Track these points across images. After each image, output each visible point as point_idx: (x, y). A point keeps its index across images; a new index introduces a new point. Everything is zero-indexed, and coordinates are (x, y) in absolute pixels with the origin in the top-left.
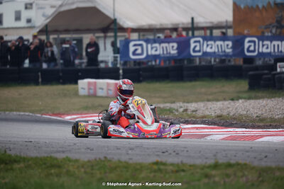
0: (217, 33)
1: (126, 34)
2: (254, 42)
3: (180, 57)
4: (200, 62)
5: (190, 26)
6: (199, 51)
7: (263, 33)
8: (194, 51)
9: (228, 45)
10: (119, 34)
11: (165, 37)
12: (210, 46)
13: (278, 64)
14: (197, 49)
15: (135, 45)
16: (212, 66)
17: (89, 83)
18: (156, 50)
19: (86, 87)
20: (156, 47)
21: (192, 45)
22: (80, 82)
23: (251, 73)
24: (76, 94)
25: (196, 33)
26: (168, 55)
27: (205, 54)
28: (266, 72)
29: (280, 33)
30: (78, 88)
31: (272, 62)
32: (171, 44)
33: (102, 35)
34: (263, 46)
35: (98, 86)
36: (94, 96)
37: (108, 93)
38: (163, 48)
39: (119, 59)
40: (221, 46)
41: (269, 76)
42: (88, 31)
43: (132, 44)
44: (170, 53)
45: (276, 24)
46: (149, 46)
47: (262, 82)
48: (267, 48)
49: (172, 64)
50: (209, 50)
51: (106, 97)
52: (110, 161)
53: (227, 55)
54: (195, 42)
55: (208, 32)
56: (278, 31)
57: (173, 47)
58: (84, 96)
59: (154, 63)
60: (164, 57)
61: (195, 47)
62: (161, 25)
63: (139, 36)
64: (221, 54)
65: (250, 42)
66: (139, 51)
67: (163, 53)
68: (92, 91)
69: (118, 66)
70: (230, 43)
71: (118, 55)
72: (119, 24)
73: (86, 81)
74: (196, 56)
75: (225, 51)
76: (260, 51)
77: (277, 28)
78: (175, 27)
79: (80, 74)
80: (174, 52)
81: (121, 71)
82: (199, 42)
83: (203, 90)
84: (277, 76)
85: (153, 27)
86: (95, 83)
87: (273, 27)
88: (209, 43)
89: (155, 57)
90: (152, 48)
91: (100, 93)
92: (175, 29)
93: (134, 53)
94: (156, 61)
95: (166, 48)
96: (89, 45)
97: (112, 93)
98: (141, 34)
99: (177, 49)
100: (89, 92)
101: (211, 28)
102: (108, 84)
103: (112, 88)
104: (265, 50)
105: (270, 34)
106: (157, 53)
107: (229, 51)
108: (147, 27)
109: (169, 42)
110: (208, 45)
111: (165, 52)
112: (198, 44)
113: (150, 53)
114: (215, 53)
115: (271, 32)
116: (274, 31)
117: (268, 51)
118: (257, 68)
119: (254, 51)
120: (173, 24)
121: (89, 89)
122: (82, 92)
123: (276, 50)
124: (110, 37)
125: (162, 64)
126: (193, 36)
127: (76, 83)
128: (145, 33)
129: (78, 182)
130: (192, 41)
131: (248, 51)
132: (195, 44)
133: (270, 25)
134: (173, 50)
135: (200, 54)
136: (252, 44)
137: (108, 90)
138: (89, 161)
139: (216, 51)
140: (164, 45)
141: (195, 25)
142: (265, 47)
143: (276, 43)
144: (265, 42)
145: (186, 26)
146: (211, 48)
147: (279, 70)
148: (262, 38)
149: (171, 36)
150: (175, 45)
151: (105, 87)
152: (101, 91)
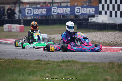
0: (63, 5)
1: (24, 5)
2: (79, 9)
3: (48, 15)
4: (56, 17)
5: (51, 2)
6: (56, 12)
7: (83, 5)
8: (53, 12)
9: (68, 10)
10: (21, 5)
11: (41, 6)
12: (60, 10)
13: (90, 18)
14: (55, 11)
15: (28, 10)
16: (61, 19)
17: (8, 26)
18: (37, 12)
19: (7, 28)
20: (37, 11)
21: (53, 10)
22: (4, 25)
23: (78, 22)
24: (3, 30)
25: (54, 5)
26: (42, 14)
27: (58, 14)
28: (84, 21)
29: (90, 5)
30: (3, 28)
31: (87, 17)
32: (44, 10)
33: (14, 5)
34: (83, 10)
36: (11, 31)
37: (16, 30)
38: (40, 11)
39: (21, 16)
40: (65, 10)
41: (86, 23)
42: (8, 3)
43: (26, 9)
44: (43, 13)
45: (88, 1)
46: (34, 10)
47: (83, 26)
48: (85, 11)
49: (44, 18)
50: (60, 12)
51: (16, 32)
52: (17, 59)
53: (67, 14)
54: (54, 8)
55: (59, 4)
56: (89, 4)
57: (44, 11)
58: (6, 32)
59: (36, 18)
60: (40, 15)
61: (54, 11)
62: (39, 1)
63: (30, 6)
64: (65, 14)
65: (77, 8)
66: (30, 12)
67: (40, 13)
68: (9, 30)
69: (21, 18)
70: (69, 9)
71: (21, 14)
72: (21, 1)
73: (7, 25)
74: (54, 15)
75: (67, 13)
76: (82, 12)
77: (89, 3)
78: (45, 2)
79: (4, 22)
80: (45, 13)
81: (22, 21)
82: (55, 8)
83: (57, 29)
84: (89, 23)
85: (36, 2)
86: (11, 26)
87: (87, 2)
88: (60, 9)
89: (37, 15)
90: (35, 11)
91: (13, 30)
92: (45, 3)
93: (28, 13)
94: (37, 17)
95: (41, 11)
96: (8, 10)
97: (18, 30)
98: (31, 5)
99: (46, 11)
100: (8, 30)
101: (61, 3)
102: (16, 26)
103: (18, 28)
104: (84, 12)
105: (86, 5)
106: (38, 13)
107: (68, 12)
108: (33, 2)
109: (42, 9)
110: (59, 10)
111: (41, 13)
112: (55, 9)
113: (34, 13)
114: (62, 13)
115: (86, 4)
116: (87, 4)
117: (85, 12)
118: (80, 20)
119: (79, 13)
120: (44, 1)
121: (8, 28)
122: (5, 30)
123: (89, 12)
124: (17, 6)
125: (40, 18)
126: (53, 6)
127: (3, 26)
128: (32, 5)
129: (4, 68)
130: (52, 8)
131: (77, 12)
132: (54, 10)
133: (86, 1)
134: (44, 12)
135: (56, 14)
136: (79, 10)
137: (16, 29)
138: (8, 59)
139: (63, 12)
140: (41, 10)
141: (54, 1)
142: (84, 11)
143: (89, 9)
144: (84, 9)
145: (50, 2)
146: (61, 11)
147: (90, 21)
148: (83, 7)
149: (43, 6)
150: (45, 10)
151: (15, 28)
152: (13, 29)
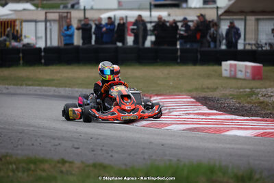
17: (231, 65)
19: (228, 68)
22: (223, 63)
24: (220, 75)
30: (221, 70)
35: (238, 68)
36: (234, 78)
37: (246, 76)
51: (244, 79)
58: (226, 78)
68: (233, 73)
73: (229, 62)
86: (235, 65)
91: (240, 75)
97: (249, 75)
100: (230, 74)
102: (246, 66)
103: (249, 70)
121: (231, 71)
122: (225, 73)
127: (220, 65)
137: (246, 72)
151: (243, 70)
152: (240, 73)
